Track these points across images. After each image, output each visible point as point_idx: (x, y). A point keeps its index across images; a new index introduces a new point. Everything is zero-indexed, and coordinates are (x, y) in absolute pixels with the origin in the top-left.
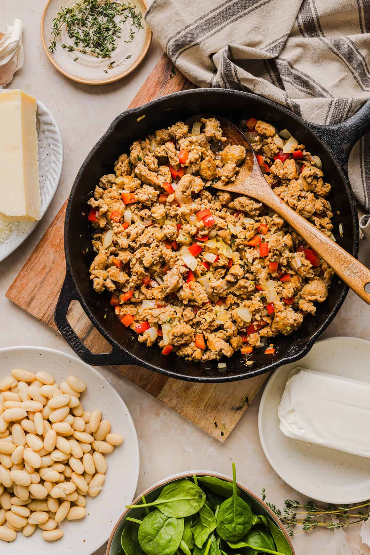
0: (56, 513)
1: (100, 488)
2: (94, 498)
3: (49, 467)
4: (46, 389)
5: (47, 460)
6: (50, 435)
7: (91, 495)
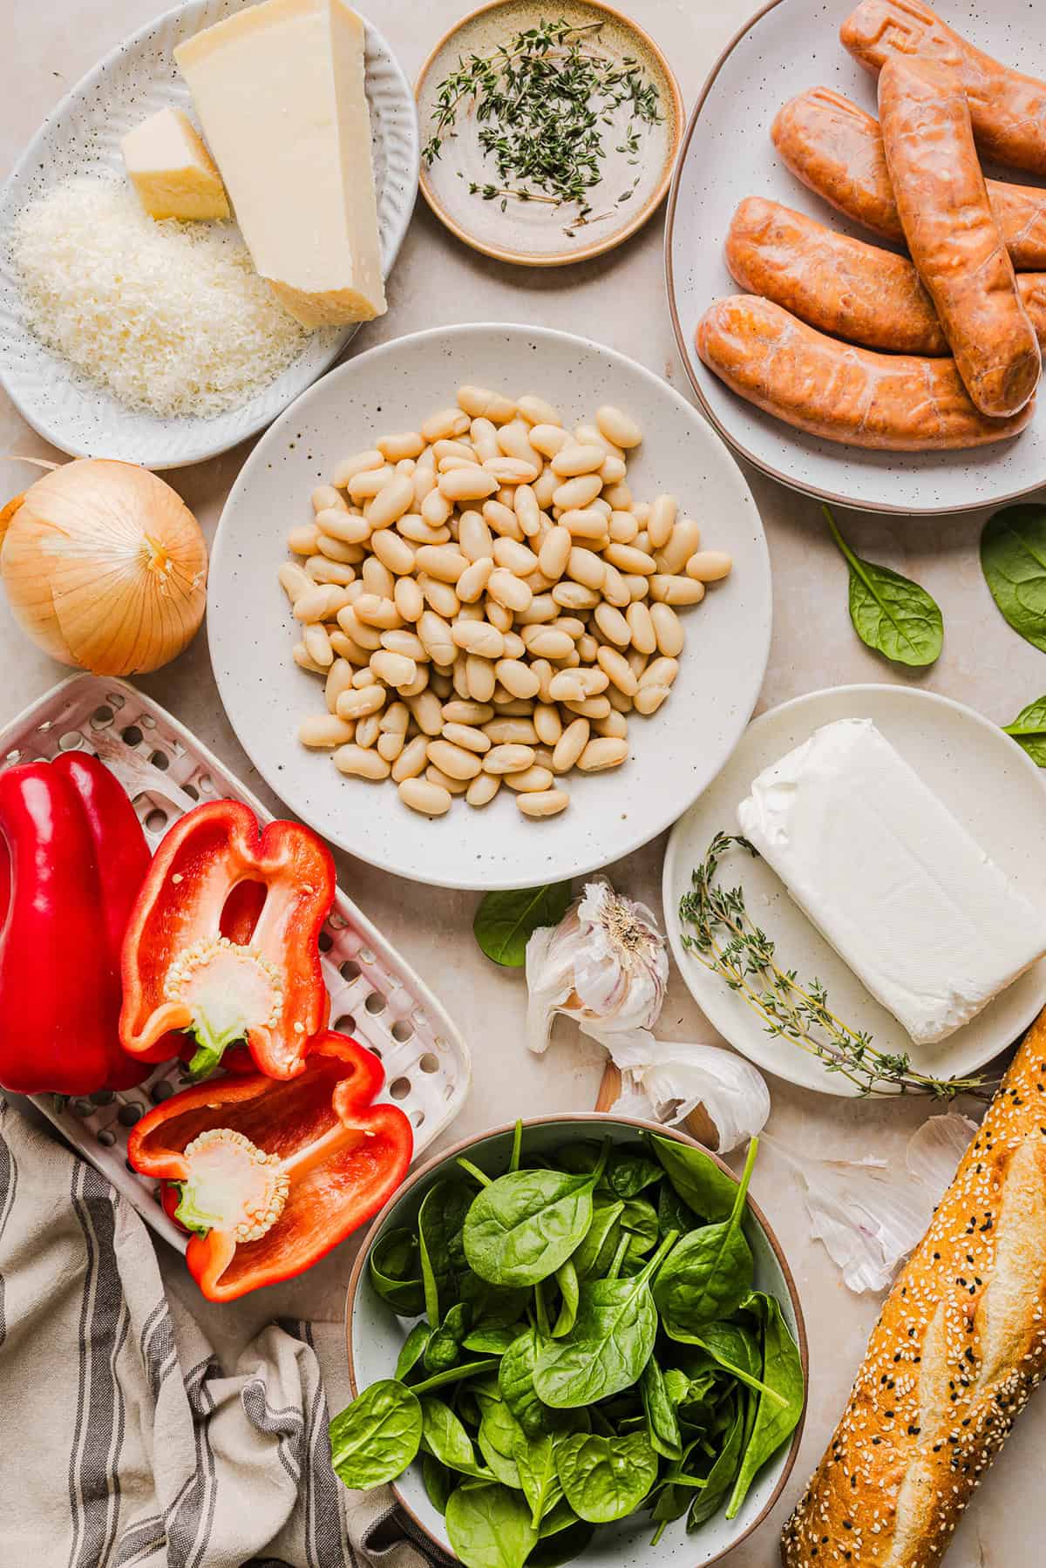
0: (554, 746)
1: (667, 692)
2: (648, 717)
3: (547, 623)
4: (543, 434)
5: (545, 606)
6: (555, 539)
7: (641, 711)
